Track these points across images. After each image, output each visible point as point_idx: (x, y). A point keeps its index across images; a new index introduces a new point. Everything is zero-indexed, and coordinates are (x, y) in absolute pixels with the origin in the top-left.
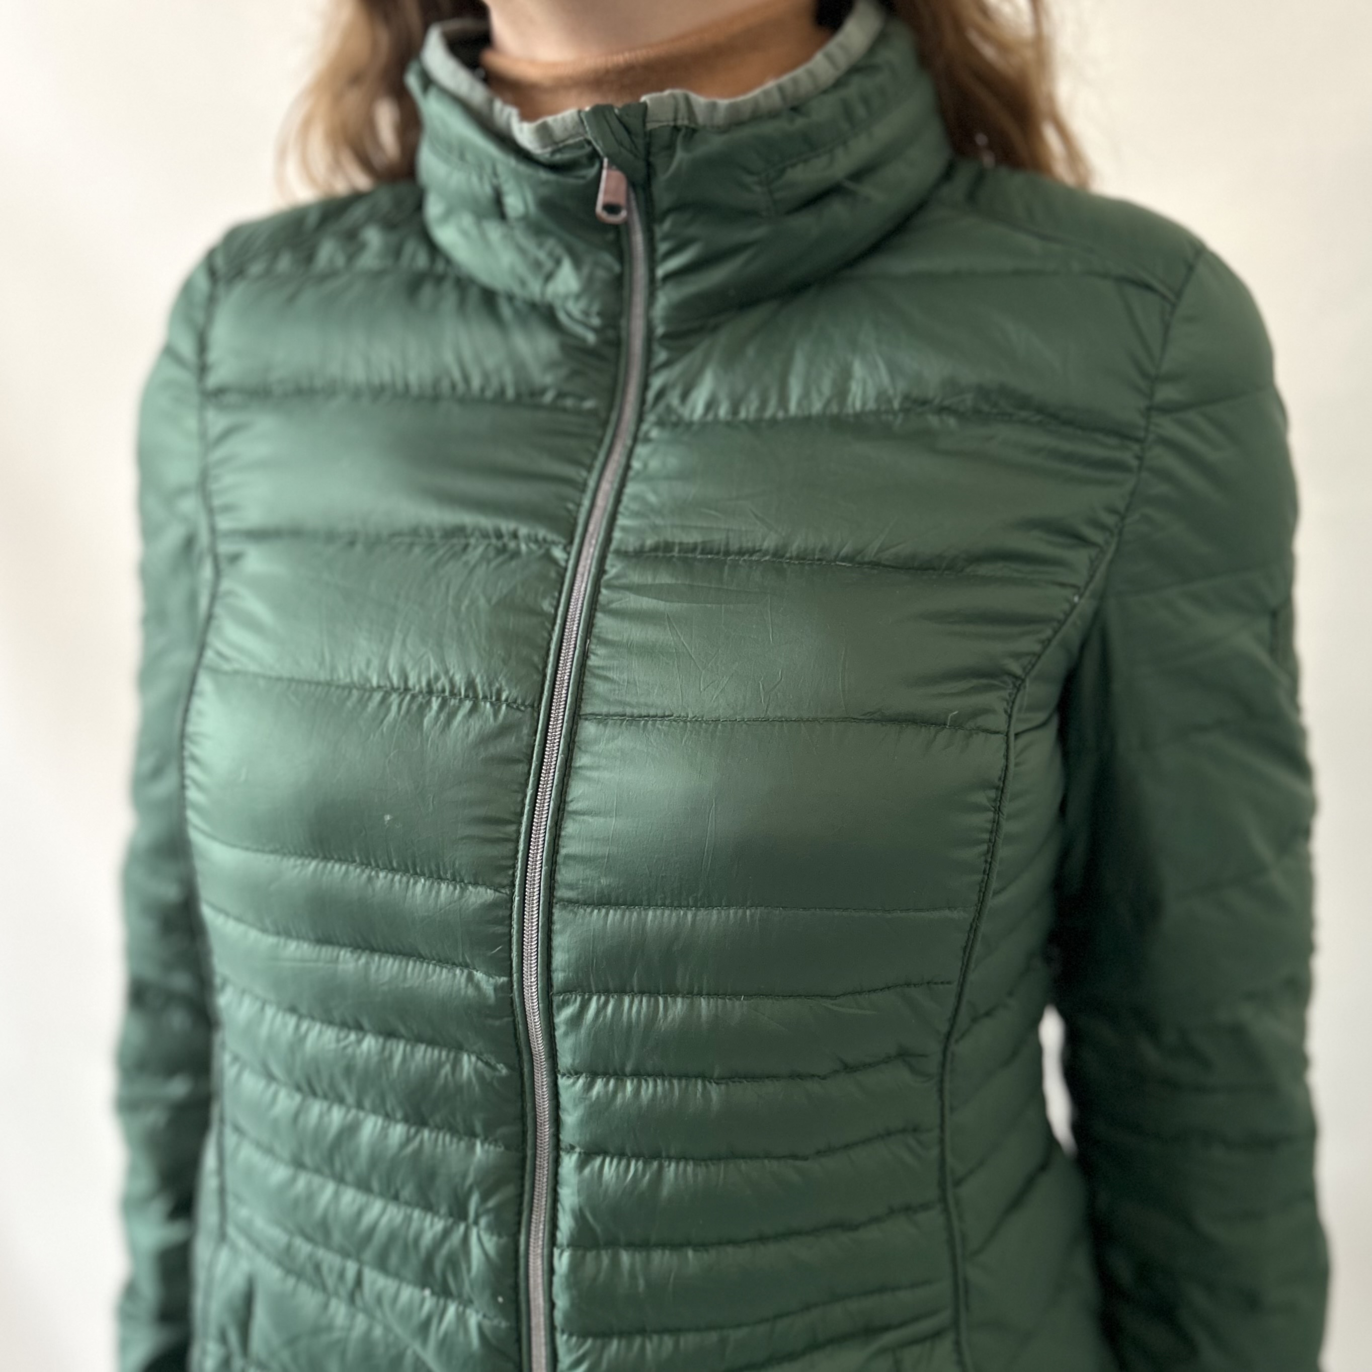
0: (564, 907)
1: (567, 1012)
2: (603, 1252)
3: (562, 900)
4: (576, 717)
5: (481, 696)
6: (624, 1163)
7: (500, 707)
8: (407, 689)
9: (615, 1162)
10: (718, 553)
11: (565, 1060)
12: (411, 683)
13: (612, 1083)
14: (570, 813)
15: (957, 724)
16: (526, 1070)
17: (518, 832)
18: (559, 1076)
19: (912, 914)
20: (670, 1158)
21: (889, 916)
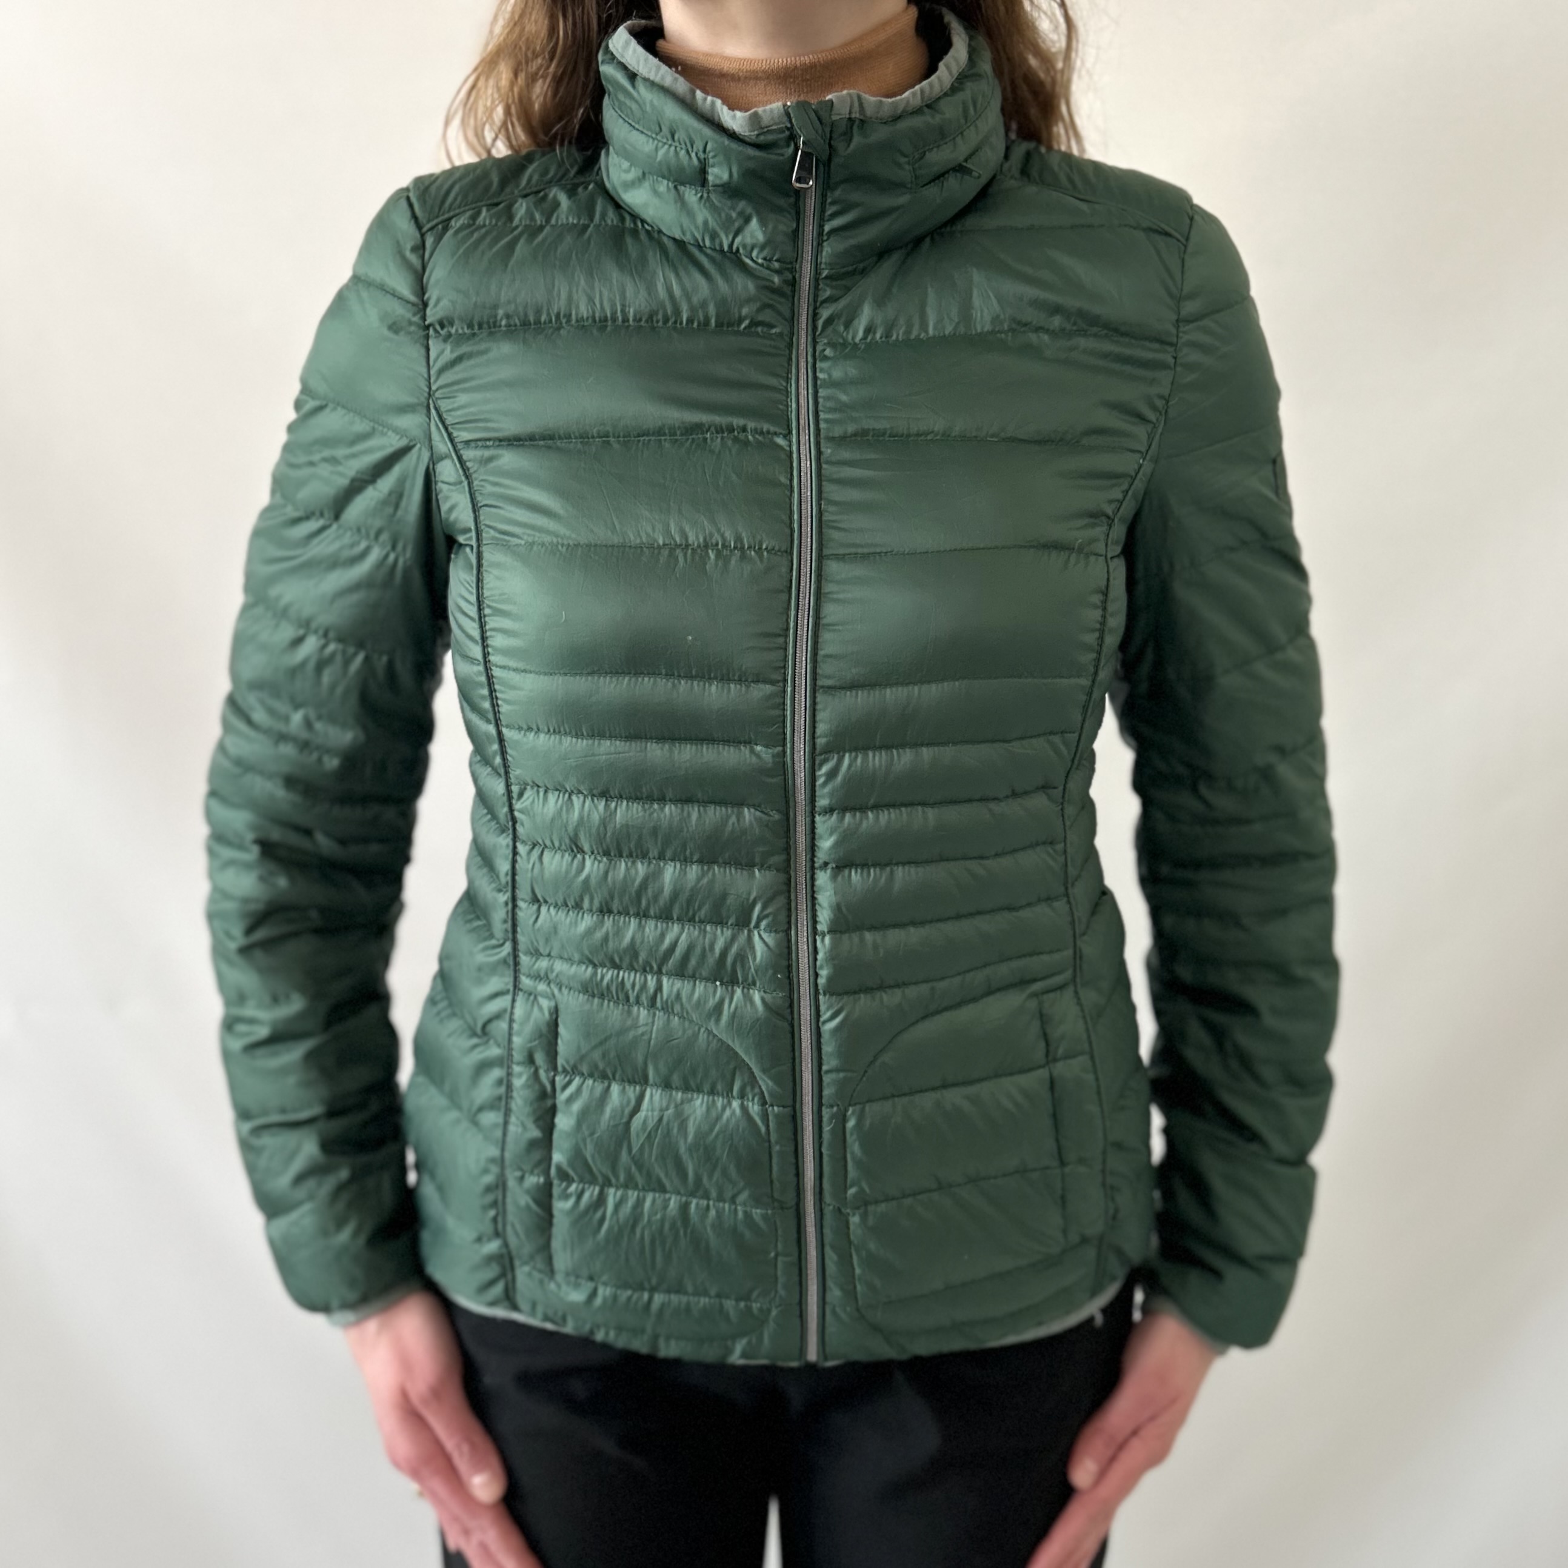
0: (825, 692)
1: (825, 769)
2: (853, 935)
3: (822, 687)
4: (821, 557)
5: (746, 547)
6: (865, 871)
7: (763, 555)
8: (687, 546)
9: (859, 871)
10: (902, 436)
11: (822, 802)
12: (690, 542)
13: (858, 814)
14: (823, 625)
15: (1080, 550)
16: (791, 814)
17: (786, 643)
18: (817, 816)
19: (1058, 680)
20: (897, 864)
21: (1045, 681)
